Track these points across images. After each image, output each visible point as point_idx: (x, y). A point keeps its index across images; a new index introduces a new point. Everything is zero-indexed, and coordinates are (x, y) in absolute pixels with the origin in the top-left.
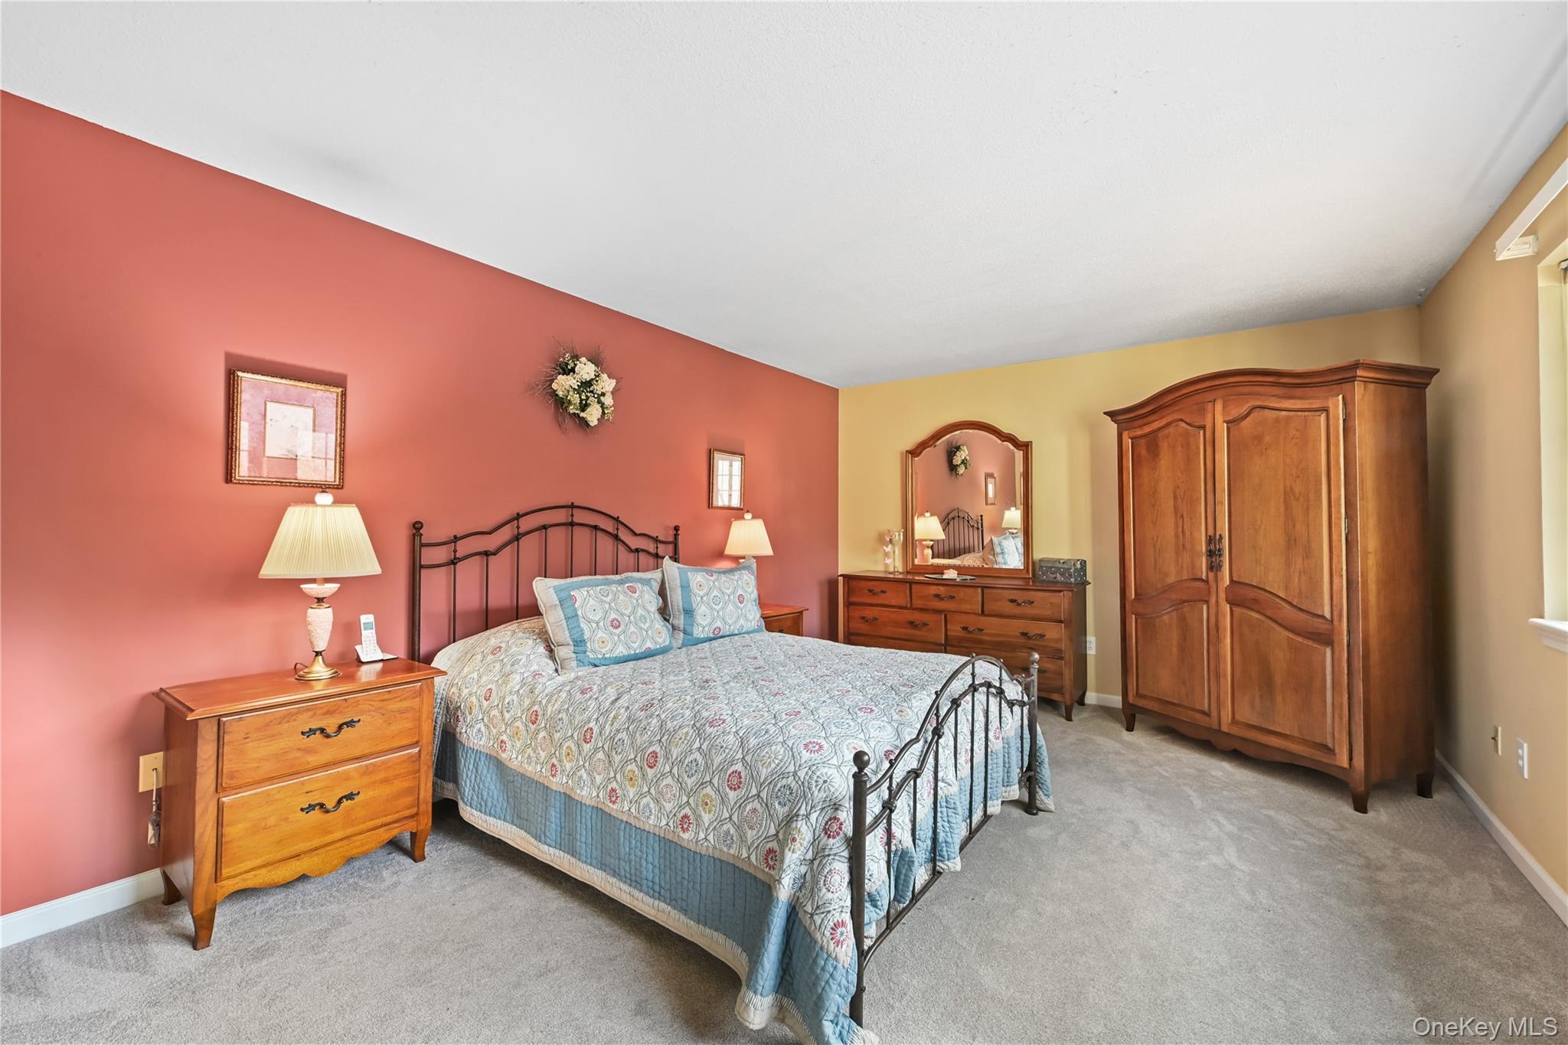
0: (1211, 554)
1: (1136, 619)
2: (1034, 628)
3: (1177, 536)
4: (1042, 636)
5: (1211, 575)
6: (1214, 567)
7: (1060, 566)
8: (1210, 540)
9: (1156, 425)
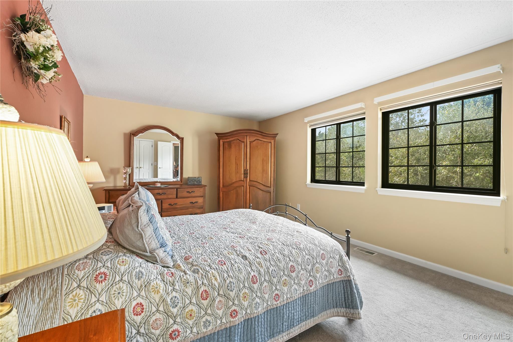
0: (244, 174)
1: (223, 193)
2: (194, 200)
3: (236, 169)
4: (197, 202)
5: (245, 179)
6: (246, 177)
7: (196, 179)
8: (244, 170)
9: (231, 139)
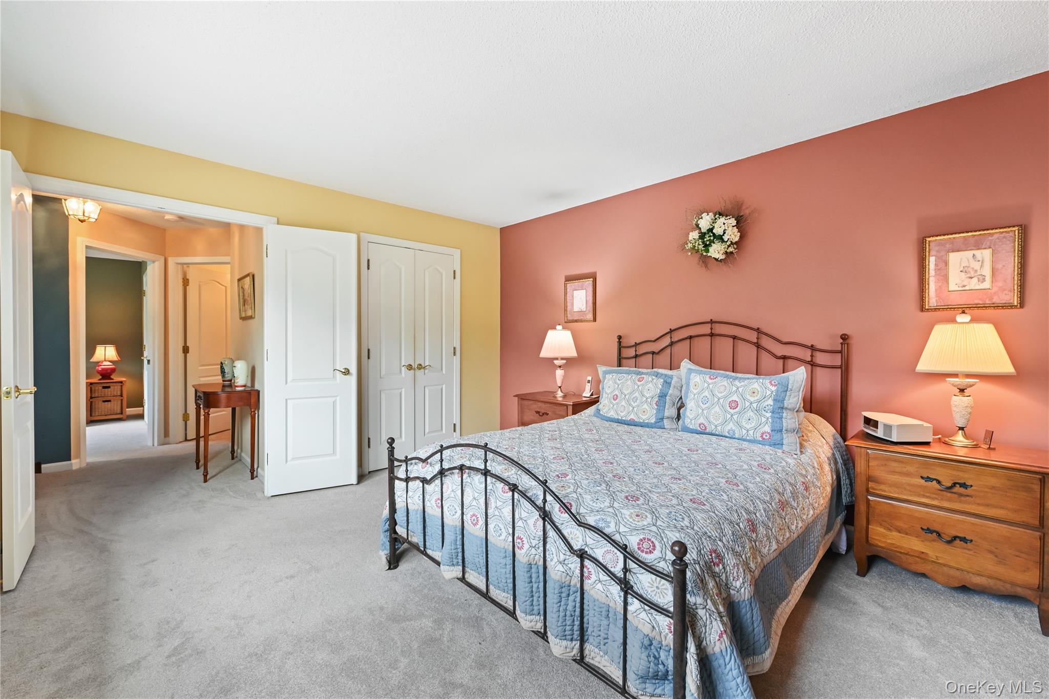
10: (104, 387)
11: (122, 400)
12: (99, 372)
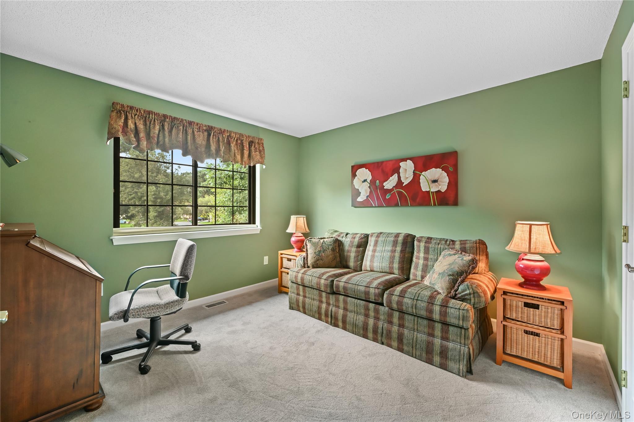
10: (527, 305)
11: (562, 340)
12: (522, 271)
